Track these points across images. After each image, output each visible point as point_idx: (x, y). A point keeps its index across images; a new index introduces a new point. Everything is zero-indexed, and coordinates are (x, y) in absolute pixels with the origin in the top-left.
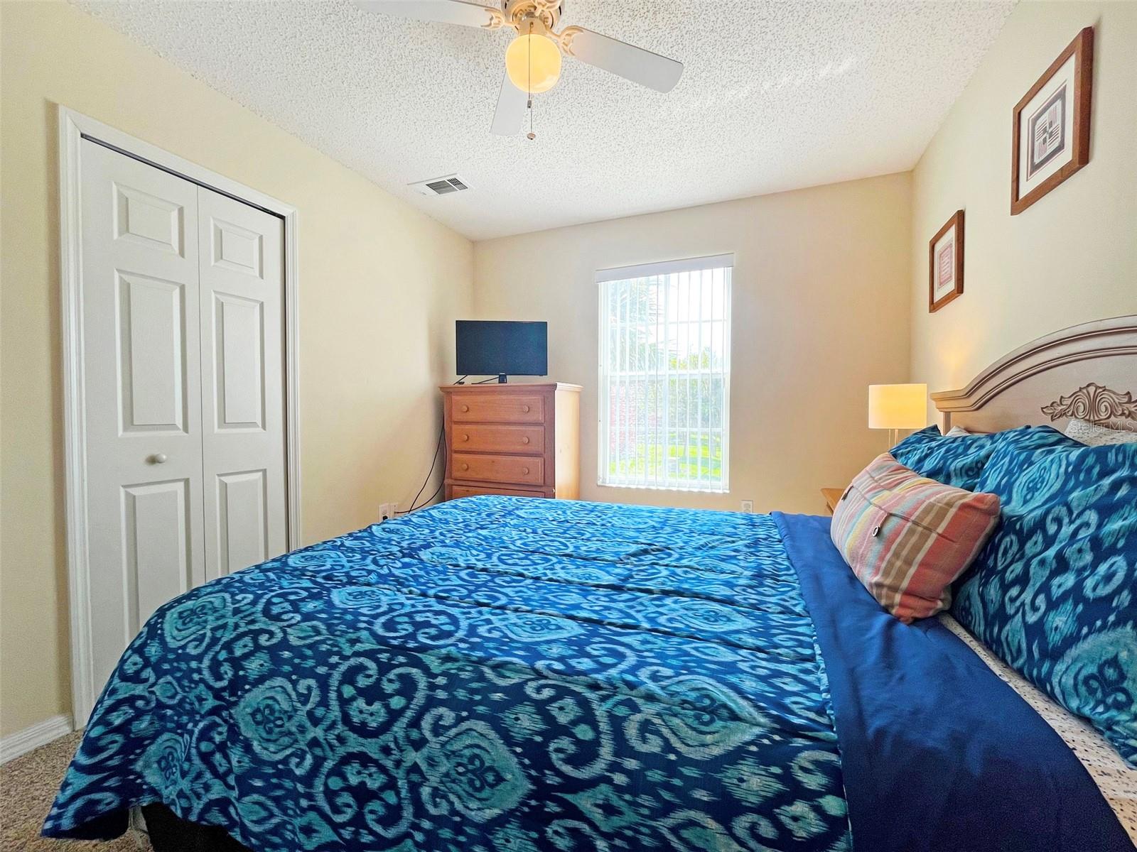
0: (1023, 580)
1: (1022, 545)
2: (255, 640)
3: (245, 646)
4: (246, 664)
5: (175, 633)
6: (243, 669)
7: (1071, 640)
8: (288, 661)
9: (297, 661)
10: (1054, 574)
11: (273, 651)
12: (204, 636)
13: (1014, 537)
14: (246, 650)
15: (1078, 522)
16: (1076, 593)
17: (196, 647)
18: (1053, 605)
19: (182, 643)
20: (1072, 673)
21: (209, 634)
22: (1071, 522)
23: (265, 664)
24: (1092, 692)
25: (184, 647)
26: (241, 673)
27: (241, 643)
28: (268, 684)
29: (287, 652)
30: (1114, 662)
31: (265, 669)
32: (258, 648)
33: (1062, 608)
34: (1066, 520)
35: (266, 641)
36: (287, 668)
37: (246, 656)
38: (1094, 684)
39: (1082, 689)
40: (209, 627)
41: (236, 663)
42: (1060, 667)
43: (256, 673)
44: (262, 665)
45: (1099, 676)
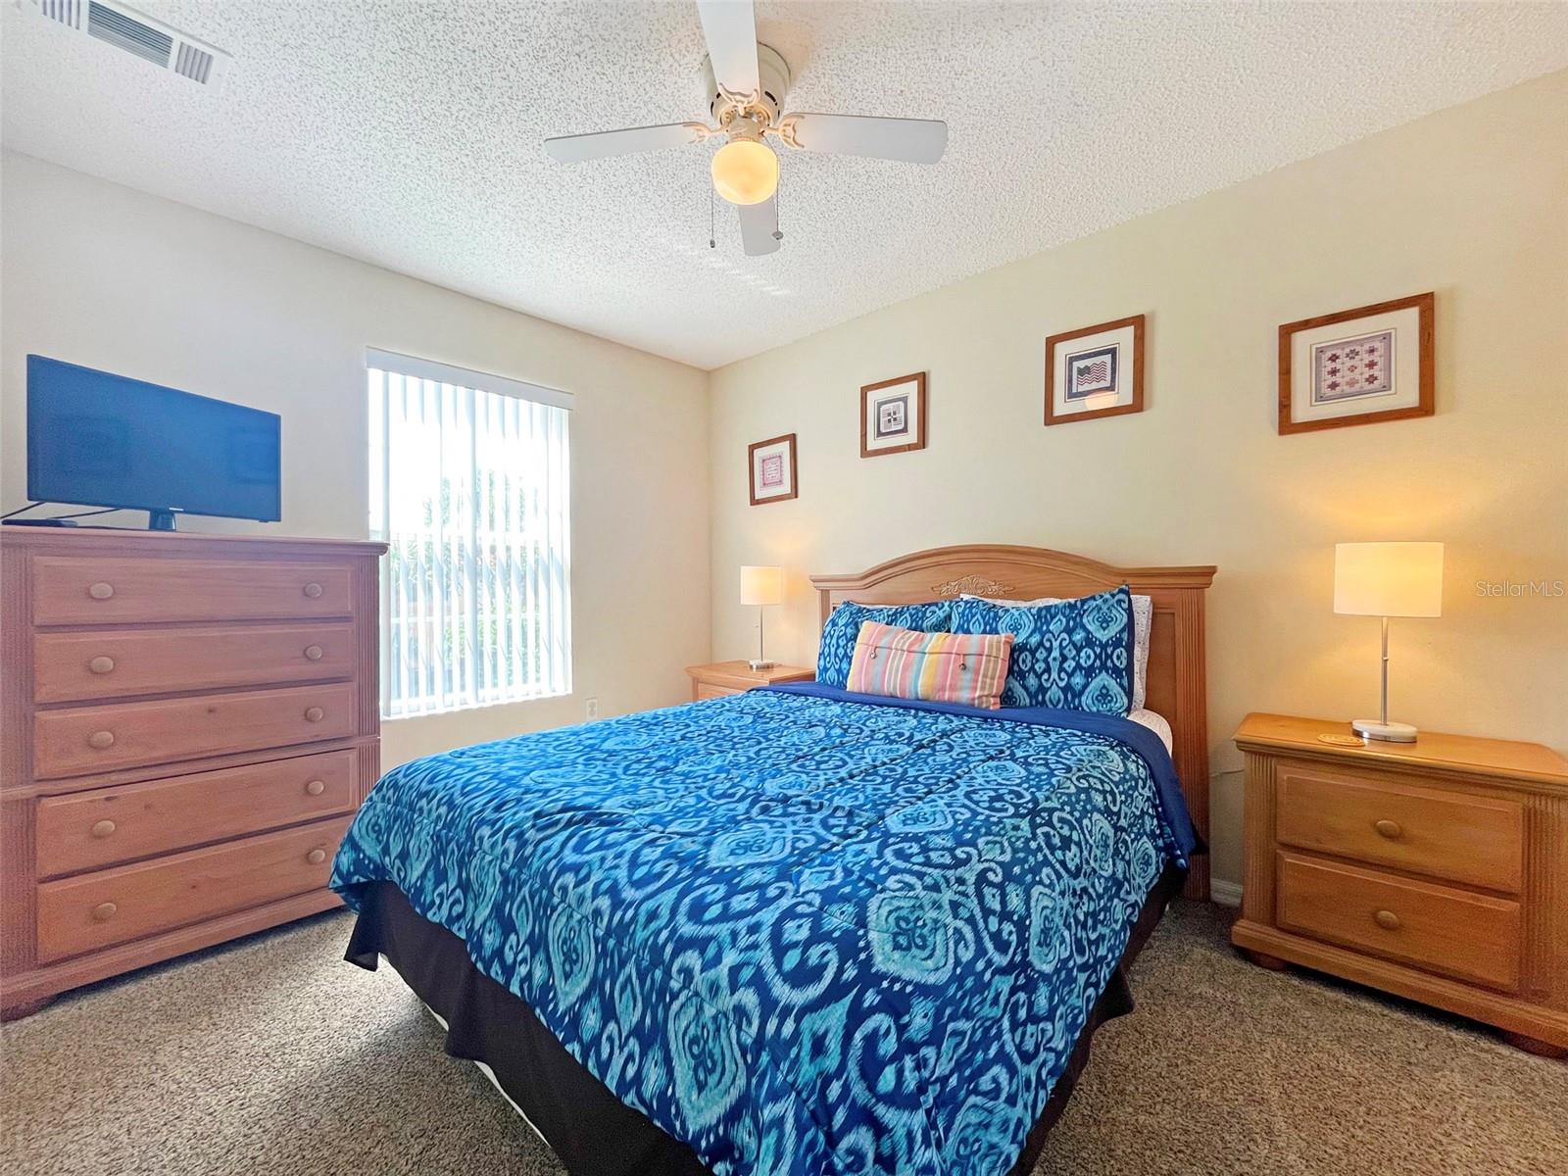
0: (1048, 670)
1: (1033, 656)
2: (991, 884)
3: (994, 896)
4: (1010, 908)
5: (930, 964)
6: (1013, 913)
7: (1085, 686)
8: (1024, 873)
9: (1026, 866)
10: (1062, 663)
11: (1008, 876)
12: (957, 931)
13: (1027, 653)
14: (998, 898)
15: (1060, 639)
16: (1078, 666)
17: (966, 947)
18: (1070, 675)
19: (951, 961)
20: (1090, 698)
21: (960, 924)
22: (1056, 640)
23: (1018, 892)
24: (1099, 701)
25: (957, 962)
26: (1015, 918)
27: (988, 898)
28: (1033, 904)
29: (1015, 869)
30: (1104, 687)
31: (1021, 895)
32: (1001, 887)
33: (1076, 675)
34: (1053, 640)
35: (997, 876)
36: (1029, 878)
37: (1003, 903)
38: (1100, 698)
39: (1096, 702)
40: (949, 920)
41: (1005, 916)
42: (1083, 698)
43: (1021, 905)
44: (1017, 895)
45: (1101, 695)
